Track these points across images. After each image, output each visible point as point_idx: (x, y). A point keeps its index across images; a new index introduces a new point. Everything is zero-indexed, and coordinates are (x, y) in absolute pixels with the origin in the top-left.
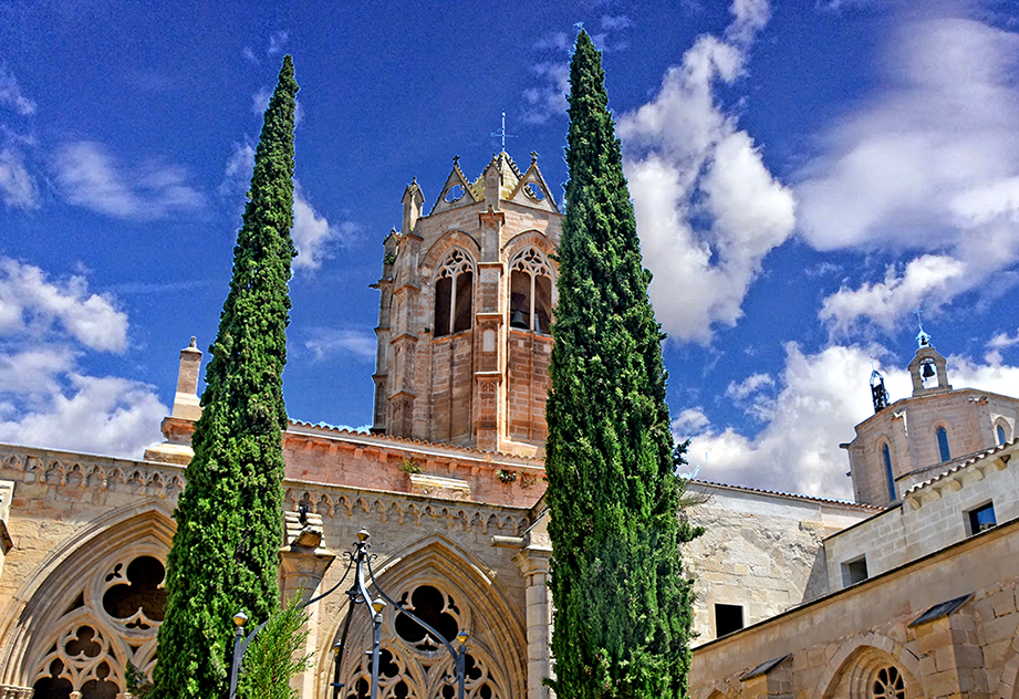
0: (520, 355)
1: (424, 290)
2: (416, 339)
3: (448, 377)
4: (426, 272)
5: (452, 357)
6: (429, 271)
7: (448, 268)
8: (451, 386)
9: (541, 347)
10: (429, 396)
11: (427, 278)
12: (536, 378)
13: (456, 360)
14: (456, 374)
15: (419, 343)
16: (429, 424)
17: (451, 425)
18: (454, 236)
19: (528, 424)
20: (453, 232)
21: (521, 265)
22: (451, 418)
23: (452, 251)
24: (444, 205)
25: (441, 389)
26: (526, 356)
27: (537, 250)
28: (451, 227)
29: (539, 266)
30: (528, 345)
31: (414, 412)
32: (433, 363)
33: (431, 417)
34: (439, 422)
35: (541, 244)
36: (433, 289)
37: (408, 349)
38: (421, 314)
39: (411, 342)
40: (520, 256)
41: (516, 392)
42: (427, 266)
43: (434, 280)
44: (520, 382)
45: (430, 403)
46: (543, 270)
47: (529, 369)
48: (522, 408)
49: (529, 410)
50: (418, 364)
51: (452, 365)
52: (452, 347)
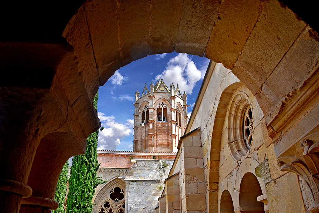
0: (160, 128)
1: (140, 115)
2: (138, 127)
3: (144, 135)
4: (140, 111)
5: (145, 130)
6: (141, 111)
7: (144, 109)
8: (145, 137)
9: (165, 125)
10: (141, 140)
11: (140, 113)
12: (164, 133)
13: (146, 131)
14: (146, 134)
15: (139, 128)
16: (141, 146)
17: (145, 146)
18: (145, 102)
19: (162, 144)
20: (145, 101)
21: (160, 106)
22: (145, 145)
23: (145, 105)
24: (143, 95)
25: (143, 138)
26: (161, 128)
27: (163, 102)
28: (144, 100)
29: (164, 106)
30: (161, 125)
31: (138, 144)
32: (142, 132)
33: (141, 145)
34: (143, 146)
35: (164, 101)
36: (142, 115)
37: (136, 130)
38: (139, 121)
39: (137, 128)
40: (159, 104)
41: (159, 137)
42: (140, 110)
43: (142, 113)
44: (160, 134)
45: (141, 141)
46: (165, 107)
47: (162, 131)
48: (160, 141)
49: (162, 141)
50: (139, 133)
51: (145, 132)
52: (145, 128)
